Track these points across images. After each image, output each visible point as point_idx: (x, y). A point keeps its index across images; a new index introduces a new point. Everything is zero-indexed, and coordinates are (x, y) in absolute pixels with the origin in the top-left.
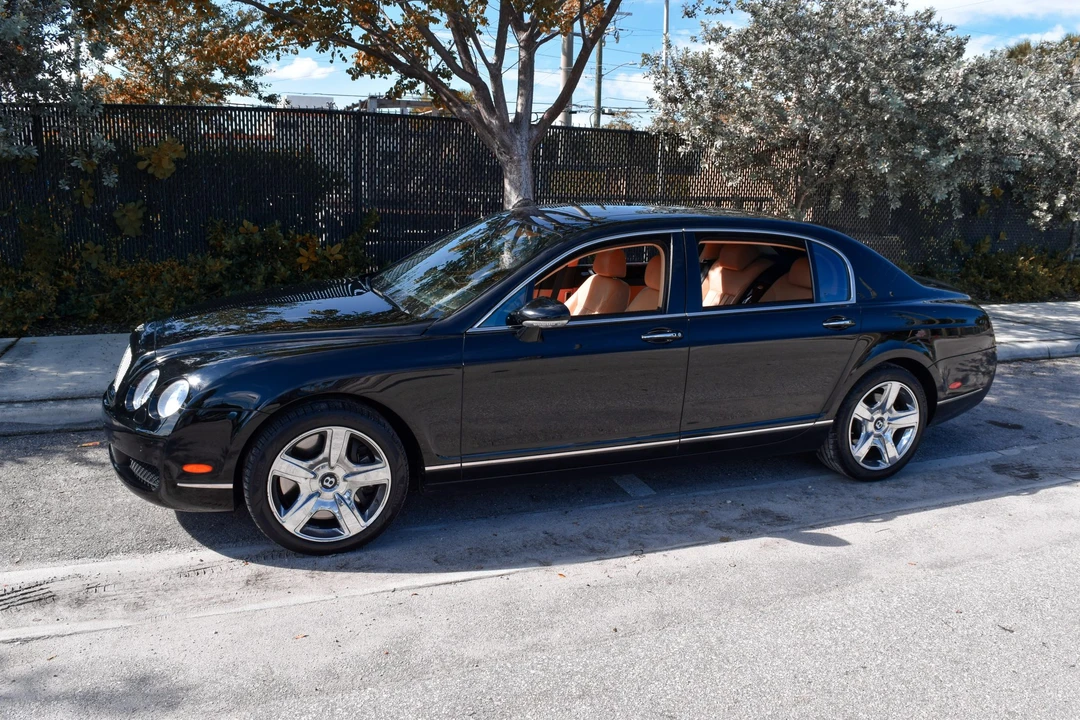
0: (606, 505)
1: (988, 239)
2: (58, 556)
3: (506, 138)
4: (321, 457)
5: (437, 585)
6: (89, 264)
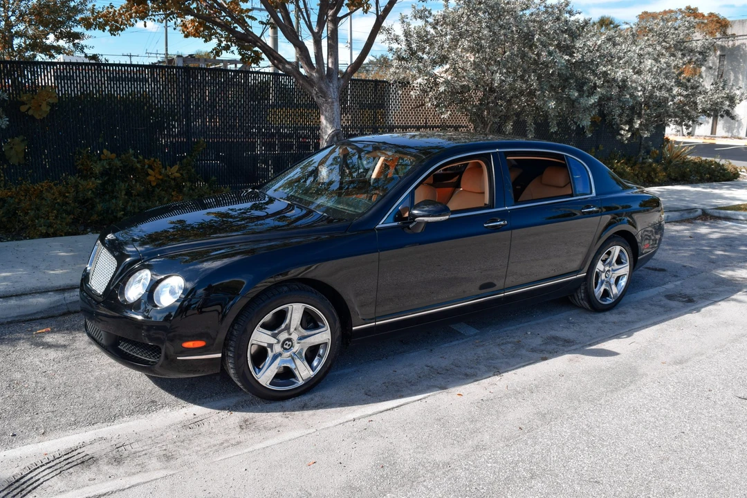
1: (593, 149)
3: (323, 86)
5: (381, 412)
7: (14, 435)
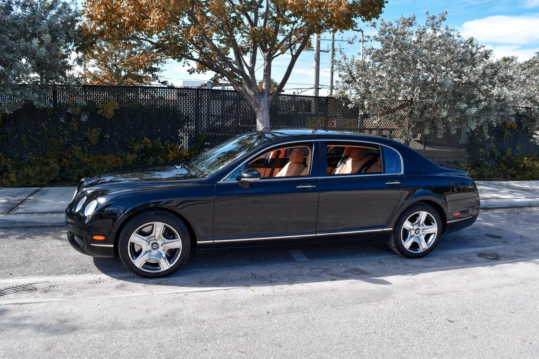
0: (284, 264)
1: (509, 149)
3: (257, 100)
5: (197, 292)
6: (75, 156)
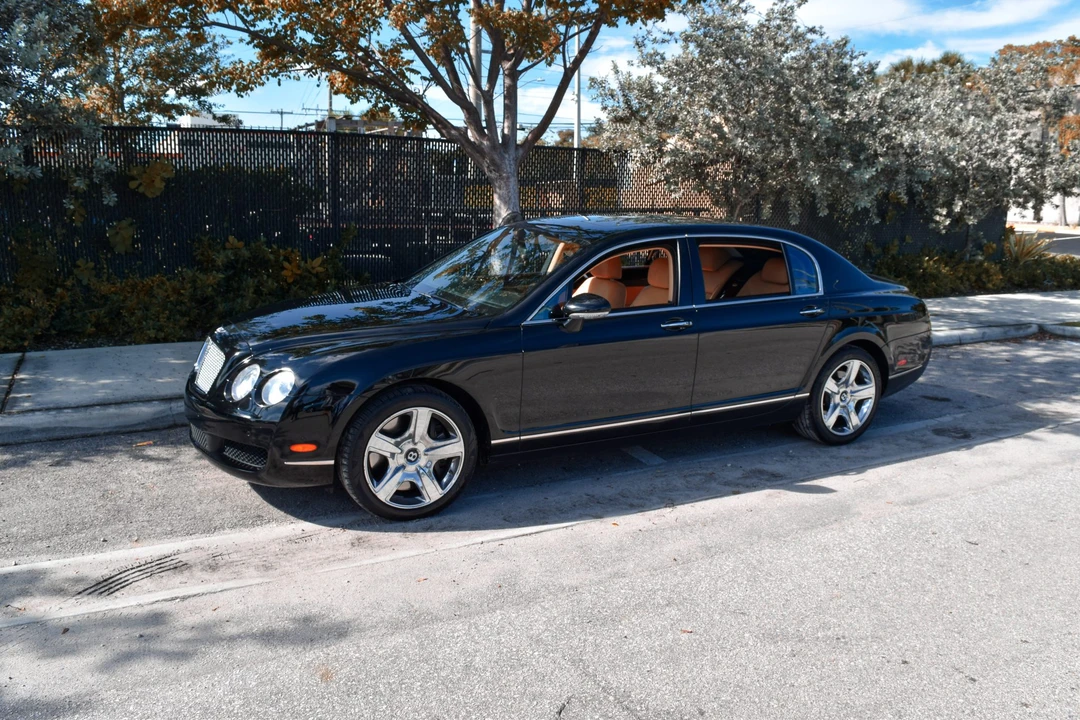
1: (896, 242)
2: (172, 533)
3: (496, 157)
4: (407, 434)
6: (79, 281)
7: (105, 541)
